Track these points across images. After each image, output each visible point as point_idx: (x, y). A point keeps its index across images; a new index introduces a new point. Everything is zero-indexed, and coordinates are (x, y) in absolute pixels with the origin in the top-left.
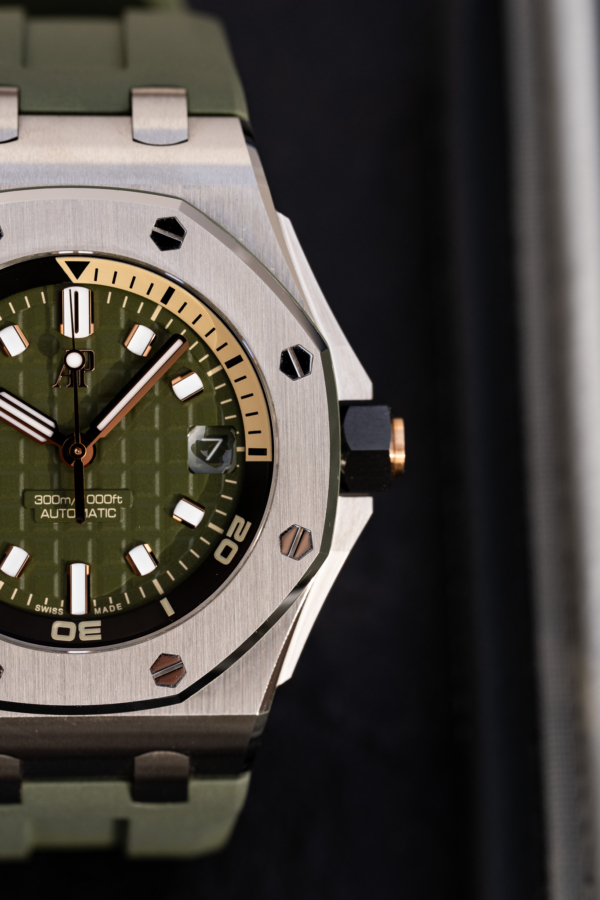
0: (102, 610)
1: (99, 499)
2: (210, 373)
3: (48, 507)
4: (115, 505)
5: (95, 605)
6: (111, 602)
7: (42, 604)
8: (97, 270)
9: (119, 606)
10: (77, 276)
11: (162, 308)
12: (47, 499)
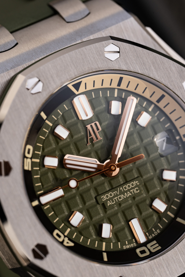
0: (152, 236)
1: (129, 186)
2: (150, 110)
3: (109, 200)
4: (137, 186)
5: (148, 235)
6: (154, 231)
7: (126, 245)
8: (86, 83)
9: (158, 231)
10: (78, 90)
11: (118, 89)
12: (107, 196)
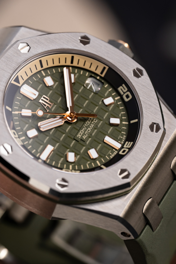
0: (123, 141)
1: (89, 121)
3: (83, 135)
4: (94, 118)
5: (120, 142)
6: (122, 137)
7: (111, 155)
8: (21, 76)
9: (125, 136)
10: (19, 83)
11: (43, 70)
12: (80, 134)
